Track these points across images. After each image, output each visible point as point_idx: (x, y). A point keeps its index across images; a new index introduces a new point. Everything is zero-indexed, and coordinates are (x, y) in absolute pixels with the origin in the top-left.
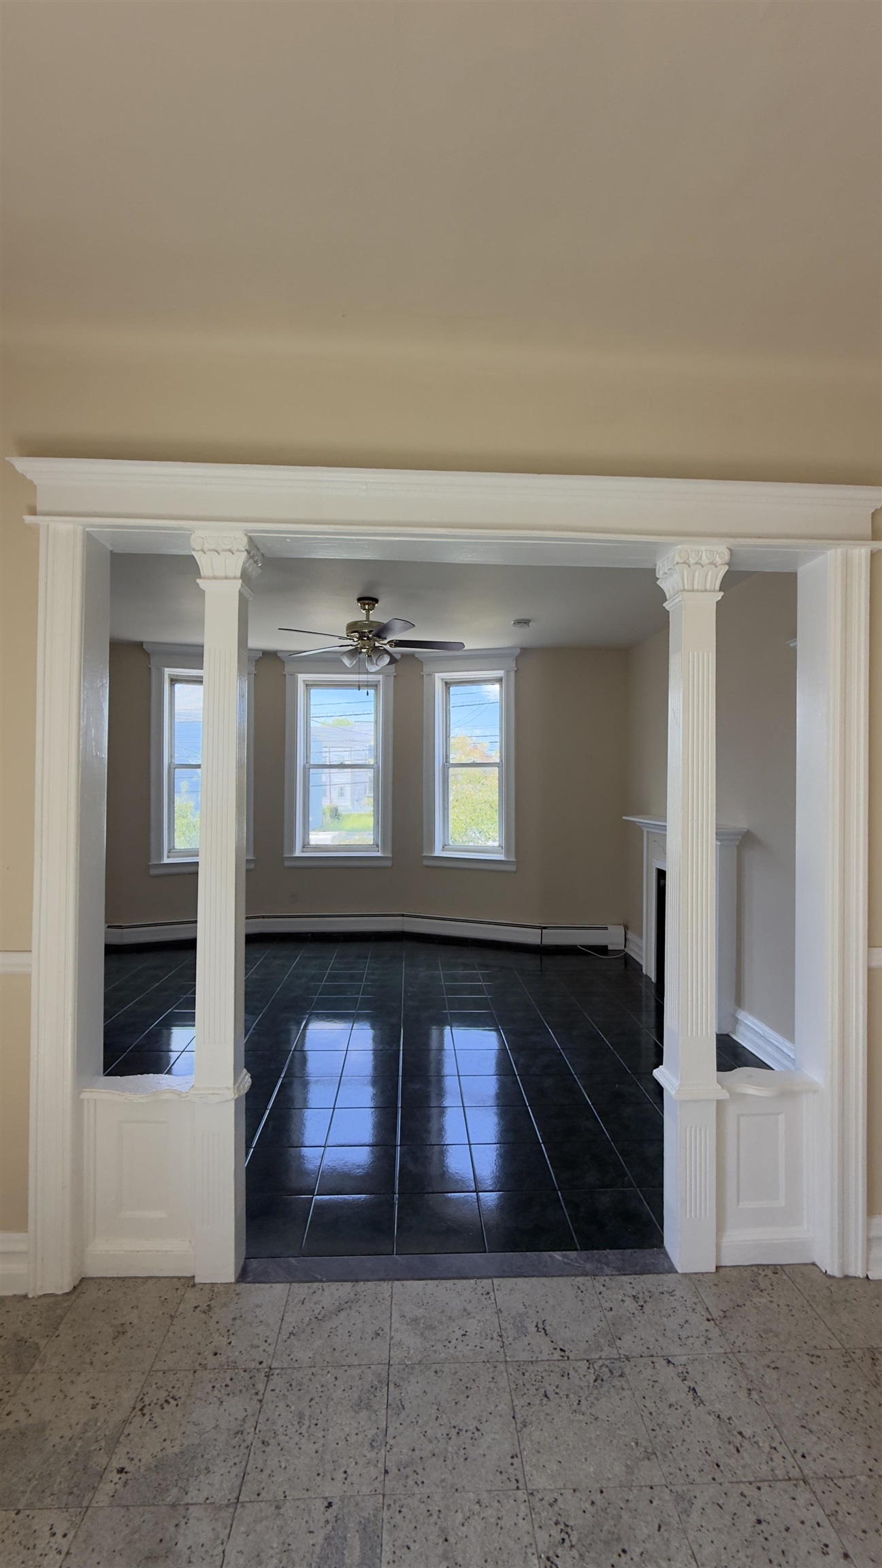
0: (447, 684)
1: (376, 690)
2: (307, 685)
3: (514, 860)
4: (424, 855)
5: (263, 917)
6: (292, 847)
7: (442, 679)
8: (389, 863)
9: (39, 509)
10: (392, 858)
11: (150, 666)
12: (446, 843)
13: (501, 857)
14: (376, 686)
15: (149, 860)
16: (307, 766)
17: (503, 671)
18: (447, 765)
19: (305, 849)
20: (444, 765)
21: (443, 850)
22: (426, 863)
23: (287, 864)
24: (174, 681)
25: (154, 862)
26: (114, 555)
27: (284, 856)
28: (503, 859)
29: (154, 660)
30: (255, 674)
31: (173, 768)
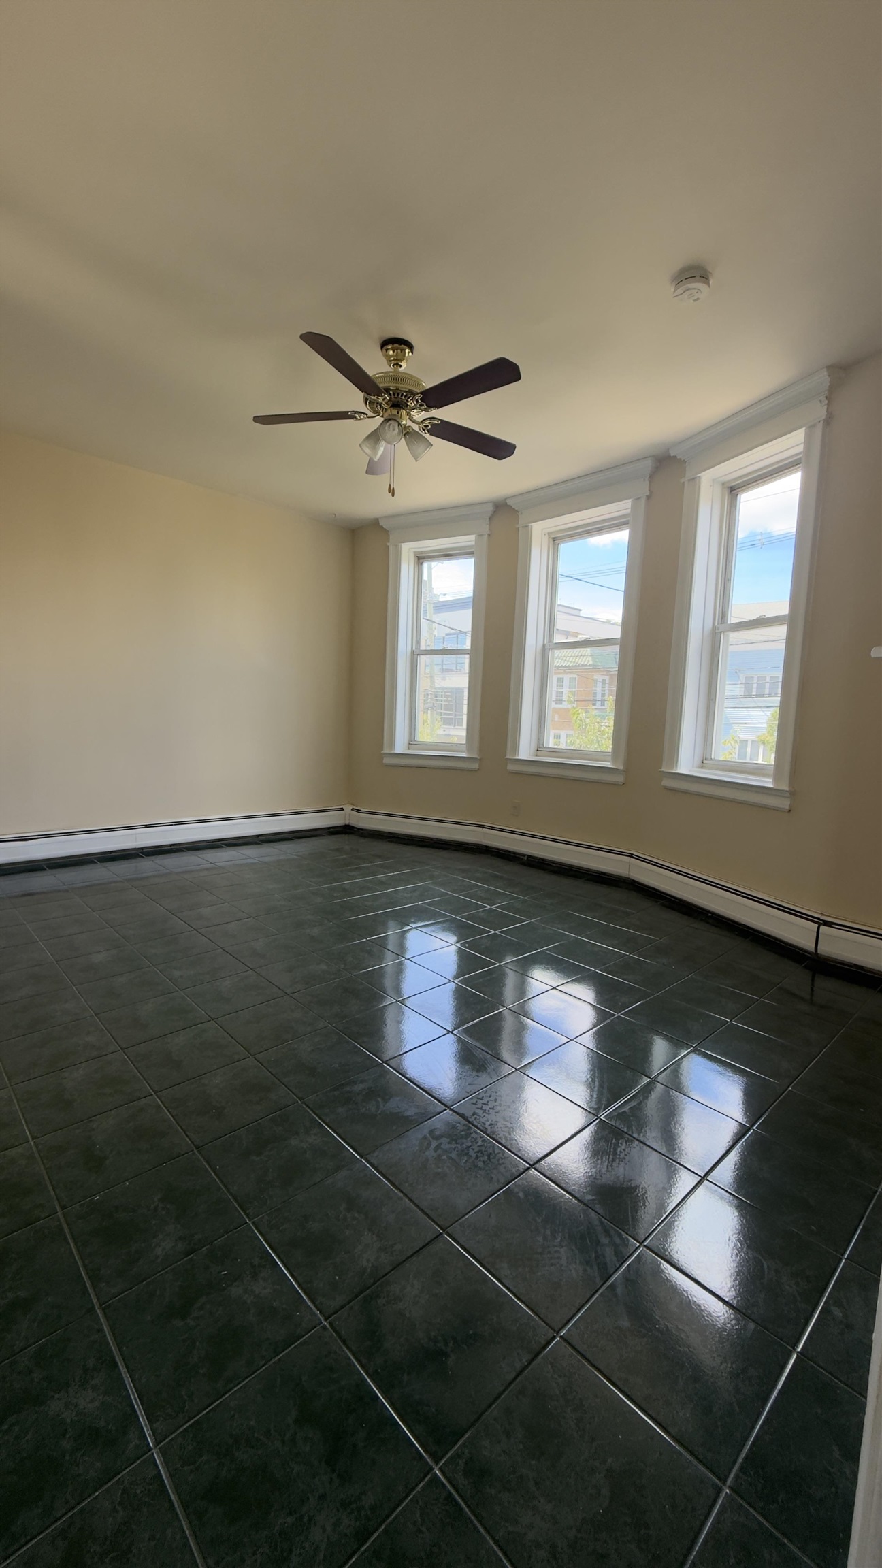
0: (733, 489)
1: (631, 528)
2: (554, 539)
3: (786, 788)
4: (663, 769)
5: (484, 827)
6: (516, 747)
7: (720, 483)
8: (620, 779)
10: (626, 771)
11: (388, 544)
12: (708, 757)
13: (768, 782)
15: (382, 747)
16: (547, 647)
18: (720, 627)
19: (538, 753)
20: (714, 629)
21: (702, 767)
22: (666, 782)
23: (510, 767)
24: (420, 559)
25: (386, 750)
27: (506, 757)
28: (771, 786)
29: (391, 537)
30: (489, 535)
31: (415, 655)
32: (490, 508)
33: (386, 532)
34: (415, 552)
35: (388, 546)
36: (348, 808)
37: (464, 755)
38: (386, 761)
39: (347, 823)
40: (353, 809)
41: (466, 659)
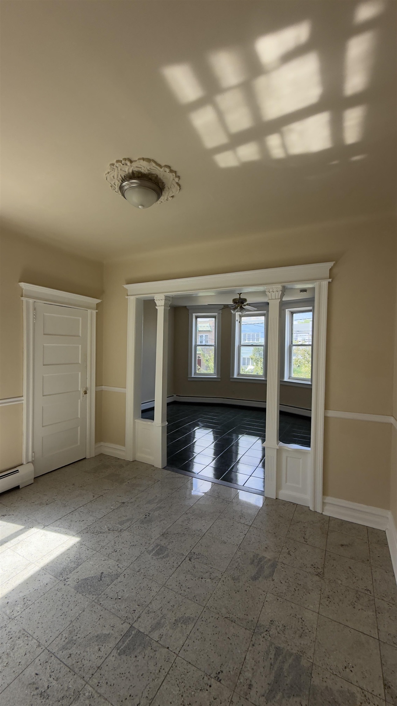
0: (292, 313)
1: (265, 317)
2: (240, 316)
5: (223, 398)
6: (233, 374)
7: (290, 311)
9: (129, 294)
12: (290, 376)
14: (265, 315)
15: (188, 376)
16: (240, 345)
17: (312, 307)
18: (291, 345)
19: (238, 375)
21: (289, 379)
23: (231, 380)
24: (197, 317)
26: (144, 301)
27: (231, 377)
29: (190, 311)
30: (222, 314)
31: (196, 346)
32: (223, 306)
33: (188, 310)
34: (195, 316)
35: (189, 314)
36: (175, 395)
37: (216, 377)
38: (189, 379)
39: (175, 400)
40: (177, 396)
41: (213, 348)
